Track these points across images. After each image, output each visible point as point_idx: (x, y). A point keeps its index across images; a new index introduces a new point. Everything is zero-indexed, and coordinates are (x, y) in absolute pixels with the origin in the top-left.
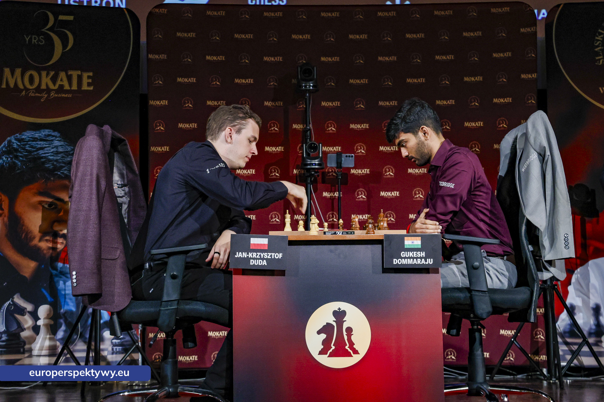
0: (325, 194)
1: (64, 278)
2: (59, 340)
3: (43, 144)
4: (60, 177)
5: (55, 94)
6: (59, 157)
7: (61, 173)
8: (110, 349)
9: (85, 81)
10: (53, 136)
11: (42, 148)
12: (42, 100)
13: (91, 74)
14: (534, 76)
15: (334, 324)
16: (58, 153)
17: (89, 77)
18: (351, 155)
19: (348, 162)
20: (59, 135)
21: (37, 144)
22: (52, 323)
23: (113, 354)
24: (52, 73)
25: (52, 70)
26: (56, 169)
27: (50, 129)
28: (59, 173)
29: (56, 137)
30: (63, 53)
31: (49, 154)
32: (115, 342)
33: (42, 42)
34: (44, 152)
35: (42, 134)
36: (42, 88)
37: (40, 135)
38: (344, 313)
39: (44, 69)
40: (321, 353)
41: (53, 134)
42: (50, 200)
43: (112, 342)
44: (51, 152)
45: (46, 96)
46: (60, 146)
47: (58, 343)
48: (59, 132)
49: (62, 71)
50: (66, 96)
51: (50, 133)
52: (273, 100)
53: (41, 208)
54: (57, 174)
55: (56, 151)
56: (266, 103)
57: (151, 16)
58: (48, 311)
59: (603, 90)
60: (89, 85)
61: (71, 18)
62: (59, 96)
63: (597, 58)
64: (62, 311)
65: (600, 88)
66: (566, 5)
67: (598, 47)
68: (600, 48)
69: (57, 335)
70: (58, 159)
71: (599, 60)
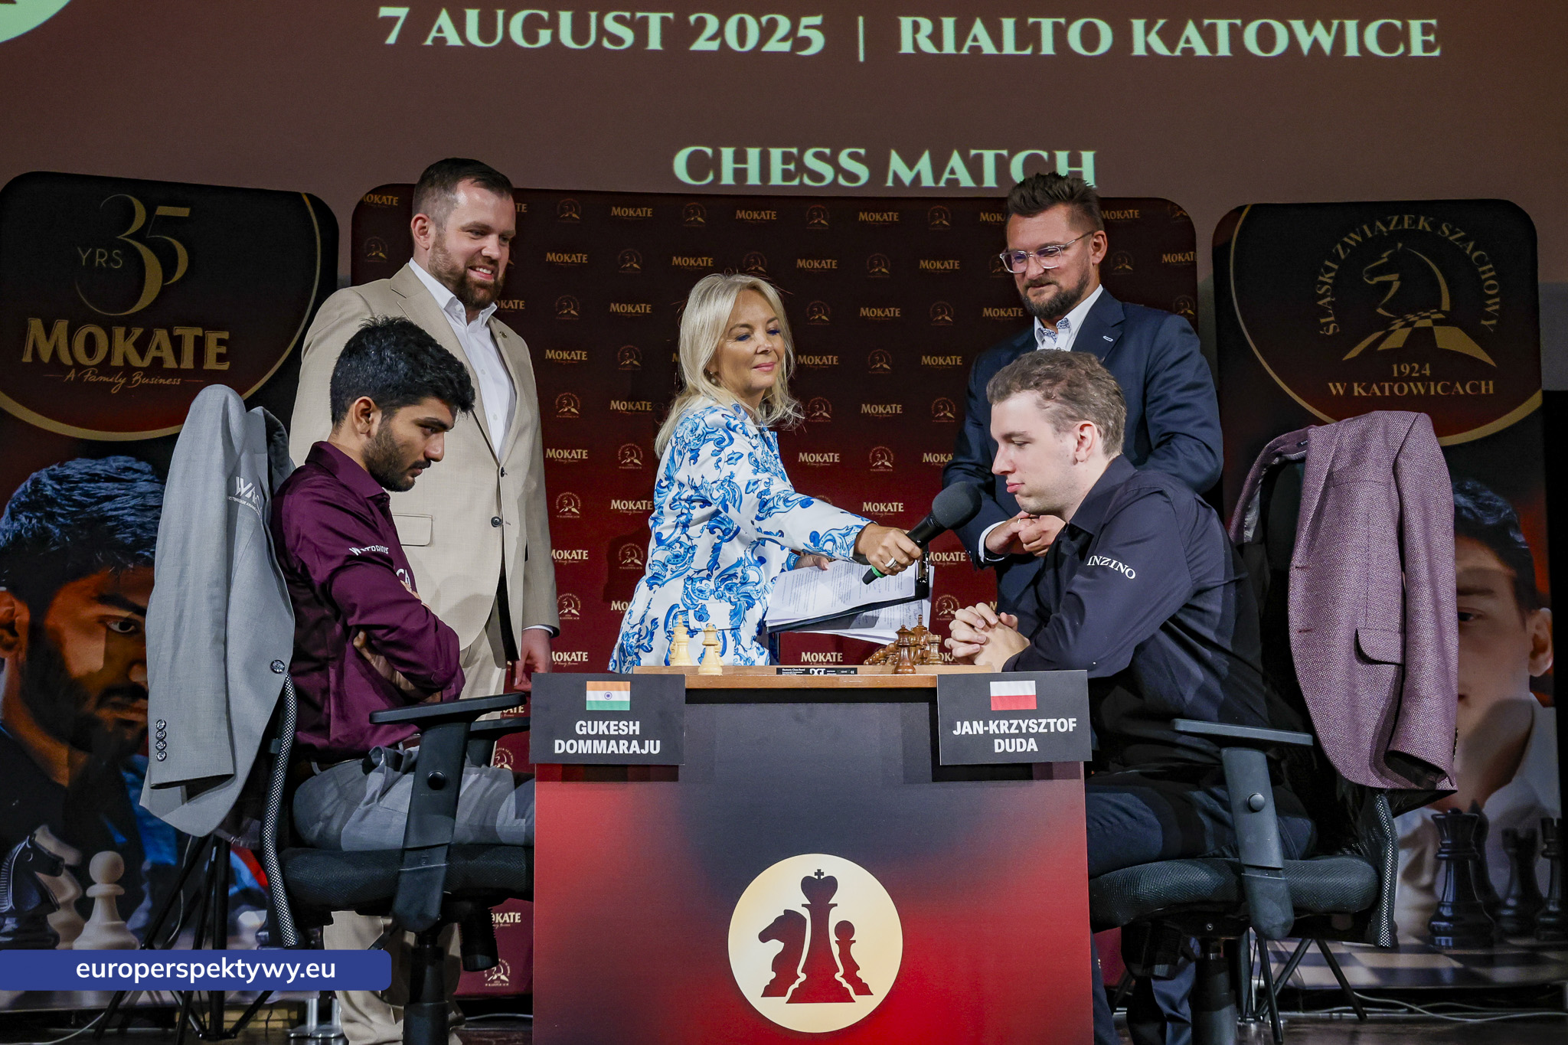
2: (134, 932)
3: (113, 489)
5: (142, 378)
6: (146, 517)
9: (212, 350)
10: (136, 471)
11: (109, 498)
12: (113, 391)
13: (225, 335)
15: (806, 913)
17: (220, 342)
20: (150, 467)
21: (100, 488)
22: (121, 891)
24: (138, 332)
25: (139, 326)
27: (128, 455)
28: (147, 554)
29: (142, 472)
30: (163, 287)
31: (126, 511)
33: (117, 263)
34: (114, 506)
35: (111, 466)
36: (113, 364)
37: (107, 467)
38: (831, 884)
39: (120, 322)
41: (136, 466)
42: (125, 614)
44: (131, 508)
45: (122, 381)
46: (153, 492)
47: (134, 939)
48: (149, 462)
49: (161, 327)
50: (168, 382)
51: (128, 465)
52: (630, 398)
53: (103, 631)
54: (144, 556)
55: (142, 505)
56: (615, 405)
57: (361, 209)
58: (114, 866)
59: (1337, 389)
60: (220, 358)
61: (184, 212)
62: (153, 381)
63: (1323, 321)
64: (146, 866)
65: (1331, 385)
66: (1255, 207)
67: (1324, 296)
68: (1329, 299)
69: (130, 921)
70: (144, 523)
71: (1328, 324)
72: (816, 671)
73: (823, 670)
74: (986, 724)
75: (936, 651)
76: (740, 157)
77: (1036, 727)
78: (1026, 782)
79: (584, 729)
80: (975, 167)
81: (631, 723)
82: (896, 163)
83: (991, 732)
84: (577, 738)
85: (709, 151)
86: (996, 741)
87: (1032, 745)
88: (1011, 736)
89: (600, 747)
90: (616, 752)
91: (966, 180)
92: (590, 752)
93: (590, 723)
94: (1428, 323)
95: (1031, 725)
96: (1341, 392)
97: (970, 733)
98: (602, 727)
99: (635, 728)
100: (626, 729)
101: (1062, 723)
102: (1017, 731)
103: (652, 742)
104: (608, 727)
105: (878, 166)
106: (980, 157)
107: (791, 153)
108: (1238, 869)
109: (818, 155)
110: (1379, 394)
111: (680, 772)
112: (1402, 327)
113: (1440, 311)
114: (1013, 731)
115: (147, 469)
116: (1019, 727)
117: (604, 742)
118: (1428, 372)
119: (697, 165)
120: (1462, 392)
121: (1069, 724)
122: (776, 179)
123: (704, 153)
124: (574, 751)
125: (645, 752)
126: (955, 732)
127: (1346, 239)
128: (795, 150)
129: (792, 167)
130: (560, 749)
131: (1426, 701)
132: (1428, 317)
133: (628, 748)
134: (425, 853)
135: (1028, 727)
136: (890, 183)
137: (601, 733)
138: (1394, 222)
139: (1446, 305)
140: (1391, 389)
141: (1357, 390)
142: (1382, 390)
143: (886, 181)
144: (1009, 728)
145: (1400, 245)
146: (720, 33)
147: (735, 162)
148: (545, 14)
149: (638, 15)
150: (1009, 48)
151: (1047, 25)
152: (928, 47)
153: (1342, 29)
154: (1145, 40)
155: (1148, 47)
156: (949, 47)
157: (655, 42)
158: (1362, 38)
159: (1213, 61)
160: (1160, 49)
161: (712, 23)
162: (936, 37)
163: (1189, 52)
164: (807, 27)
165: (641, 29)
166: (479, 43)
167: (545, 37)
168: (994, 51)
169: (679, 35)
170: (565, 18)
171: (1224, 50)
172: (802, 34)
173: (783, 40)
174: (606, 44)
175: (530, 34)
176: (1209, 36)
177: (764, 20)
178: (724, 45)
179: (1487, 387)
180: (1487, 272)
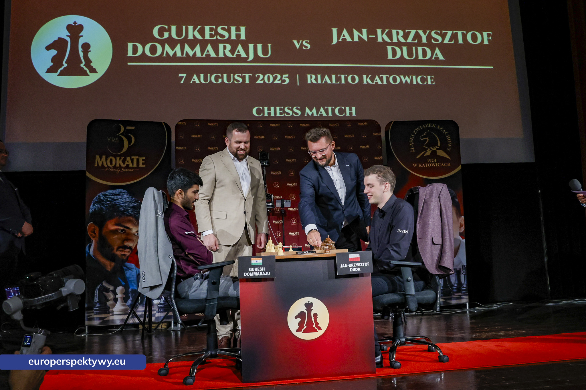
0: (274, 222)
1: (130, 271)
2: (128, 306)
3: (118, 197)
4: (127, 215)
5: (124, 169)
7: (129, 213)
8: (157, 310)
9: (141, 162)
10: (123, 193)
11: (117, 200)
12: (117, 173)
13: (144, 158)
14: (381, 158)
15: (306, 312)
16: (126, 202)
17: (143, 160)
18: (289, 200)
19: (287, 204)
21: (115, 197)
22: (124, 296)
23: (159, 313)
24: (123, 158)
25: (123, 156)
26: (125, 211)
27: (122, 189)
28: (127, 213)
29: (125, 193)
30: (128, 147)
31: (121, 203)
32: (160, 306)
33: (117, 141)
34: (118, 202)
35: (117, 192)
36: (117, 166)
37: (116, 192)
38: (312, 304)
39: (118, 156)
40: (298, 330)
41: (123, 191)
42: (122, 228)
43: (158, 306)
45: (119, 170)
46: (127, 198)
47: (128, 308)
49: (128, 157)
50: (130, 170)
51: (121, 191)
55: (125, 201)
57: (177, 126)
58: (122, 290)
59: (415, 165)
60: (143, 164)
61: (133, 128)
62: (127, 170)
63: (411, 149)
64: (130, 290)
65: (413, 164)
66: (395, 122)
67: (411, 143)
68: (412, 144)
69: (127, 303)
70: (126, 205)
71: (413, 149)
72: (306, 252)
73: (307, 252)
74: (348, 265)
75: (334, 246)
76: (269, 109)
77: (360, 265)
78: (357, 278)
79: (251, 270)
80: (327, 111)
81: (263, 268)
82: (307, 110)
83: (349, 267)
84: (250, 272)
85: (261, 108)
86: (351, 269)
87: (359, 269)
88: (354, 267)
89: (255, 274)
90: (259, 275)
91: (324, 114)
92: (253, 275)
93: (252, 268)
94: (435, 149)
95: (359, 264)
96: (416, 166)
97: (344, 267)
98: (255, 269)
99: (264, 269)
100: (261, 269)
101: (366, 265)
102: (355, 266)
103: (268, 272)
104: (257, 269)
105: (303, 111)
106: (327, 109)
107: (282, 108)
108: (405, 295)
109: (288, 109)
110: (424, 166)
111: (274, 280)
112: (430, 150)
113: (438, 146)
114: (354, 266)
115: (126, 192)
116: (356, 265)
117: (256, 273)
118: (436, 161)
119: (259, 111)
120: (443, 166)
121: (368, 264)
122: (278, 114)
123: (260, 108)
124: (249, 275)
125: (266, 275)
126: (341, 267)
127: (416, 129)
128: (282, 107)
129: (282, 111)
130: (245, 275)
131: (448, 253)
132: (435, 148)
133: (262, 274)
134: (212, 300)
135: (358, 265)
136: (306, 115)
137: (255, 271)
138: (427, 125)
139: (439, 145)
140: (427, 165)
141: (419, 165)
142: (425, 165)
143: (305, 114)
144: (354, 265)
145: (428, 131)
146: (263, 79)
147: (268, 110)
148: (220, 75)
149: (243, 75)
150: (334, 82)
151: (343, 76)
152: (314, 82)
153: (412, 78)
154: (366, 80)
155: (367, 82)
156: (319, 82)
157: (247, 81)
158: (417, 80)
159: (382, 85)
160: (370, 82)
161: (261, 76)
162: (316, 79)
163: (377, 83)
164: (284, 77)
165: (244, 78)
166: (204, 82)
167: (220, 80)
168: (330, 83)
169: (253, 79)
170: (225, 76)
171: (385, 82)
172: (283, 78)
173: (279, 80)
174: (235, 82)
175: (216, 80)
176: (381, 79)
177: (274, 75)
178: (264, 81)
179: (449, 164)
180: (448, 137)
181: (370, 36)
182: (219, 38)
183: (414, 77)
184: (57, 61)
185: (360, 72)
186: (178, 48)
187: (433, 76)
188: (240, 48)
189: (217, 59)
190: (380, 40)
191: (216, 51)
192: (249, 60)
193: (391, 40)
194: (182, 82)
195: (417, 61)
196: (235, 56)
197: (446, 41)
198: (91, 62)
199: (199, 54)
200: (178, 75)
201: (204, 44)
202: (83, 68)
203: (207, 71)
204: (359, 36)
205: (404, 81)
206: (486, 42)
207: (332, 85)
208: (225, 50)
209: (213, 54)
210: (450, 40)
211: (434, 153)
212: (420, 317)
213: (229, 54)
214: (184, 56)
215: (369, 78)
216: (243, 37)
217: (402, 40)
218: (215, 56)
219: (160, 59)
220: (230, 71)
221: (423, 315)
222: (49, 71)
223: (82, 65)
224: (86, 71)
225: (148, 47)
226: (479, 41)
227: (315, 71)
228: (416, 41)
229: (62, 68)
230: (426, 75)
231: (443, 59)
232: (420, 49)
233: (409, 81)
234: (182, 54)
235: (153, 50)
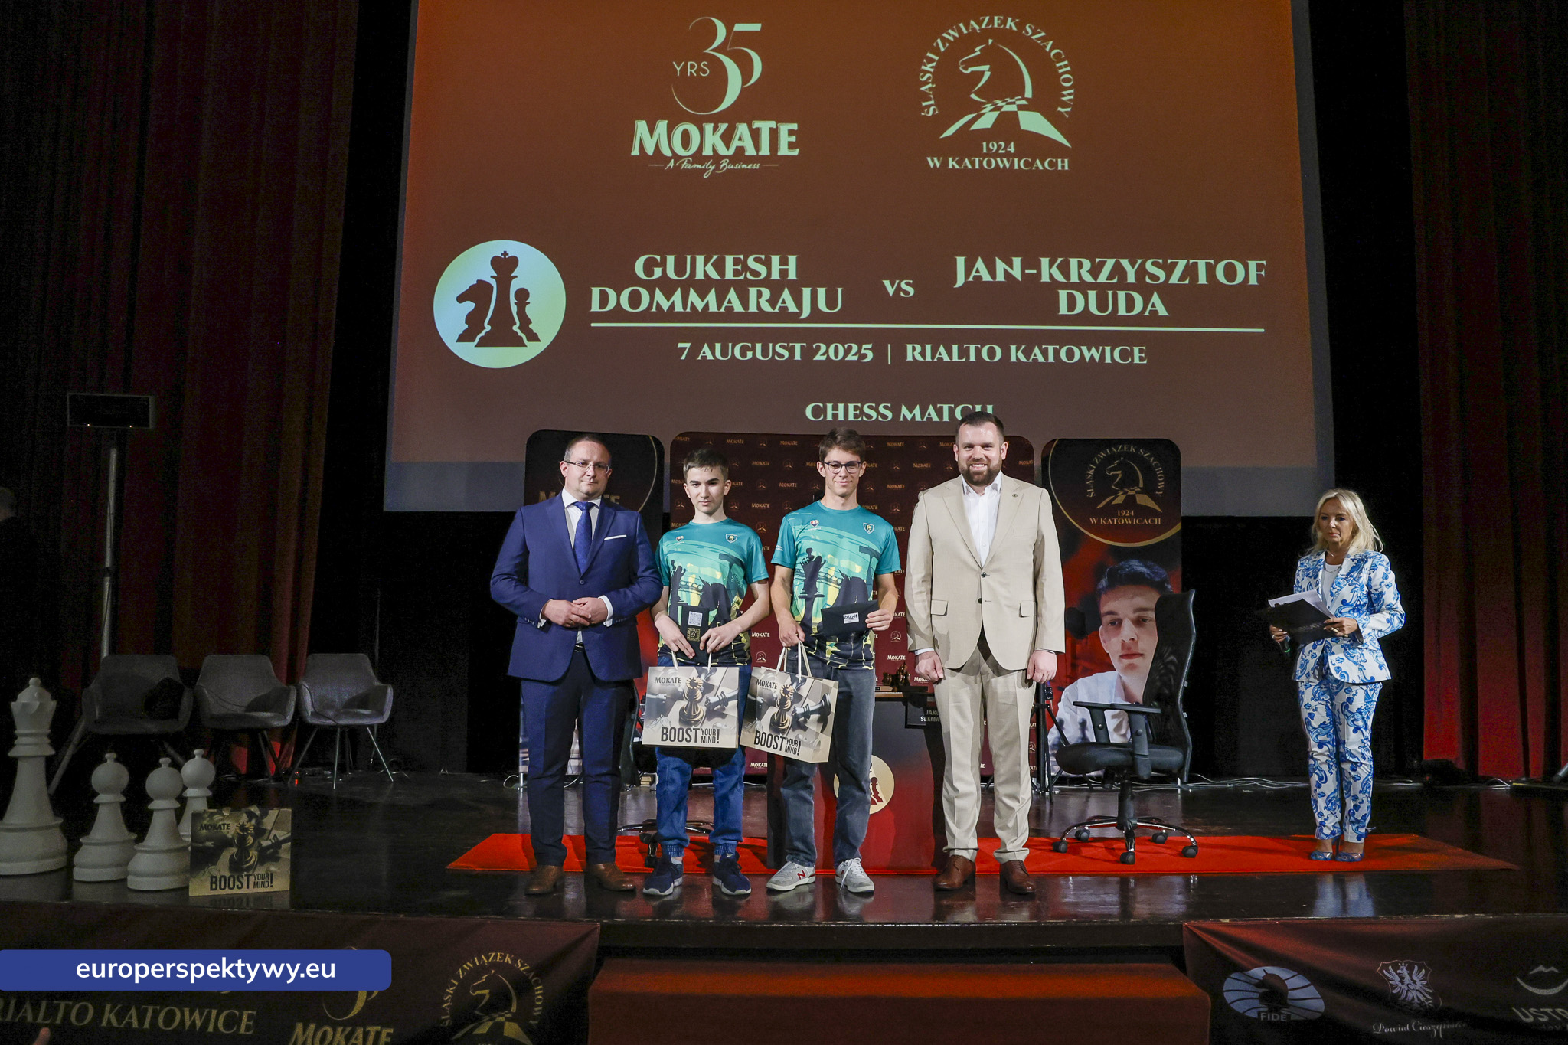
57: (675, 444)
63: (1088, 490)
65: (1091, 519)
66: (1060, 440)
67: (1089, 480)
68: (1091, 481)
71: (1091, 492)
76: (835, 408)
80: (939, 412)
82: (904, 410)
91: (935, 418)
94: (1133, 492)
96: (1096, 523)
105: (896, 412)
106: (942, 407)
107: (858, 406)
109: (870, 407)
110: (1111, 523)
112: (1122, 494)
113: (1139, 488)
118: (1133, 514)
119: (816, 412)
120: (1146, 523)
122: (851, 418)
123: (820, 406)
127: (1099, 455)
129: (858, 412)
132: (1134, 490)
136: (901, 420)
138: (1119, 448)
139: (1141, 485)
140: (1117, 521)
141: (1103, 521)
143: (900, 418)
145: (1122, 458)
146: (827, 352)
147: (833, 410)
148: (750, 345)
149: (791, 344)
150: (955, 358)
151: (972, 348)
152: (919, 358)
153: (1103, 351)
154: (1016, 354)
155: (1017, 358)
156: (928, 358)
157: (798, 357)
158: (1112, 355)
159: (1047, 364)
160: (1023, 359)
161: (823, 347)
162: (923, 353)
163: (1035, 360)
164: (865, 349)
165: (792, 351)
166: (721, 358)
167: (750, 355)
168: (949, 360)
169: (809, 353)
170: (759, 346)
171: (1051, 359)
172: (863, 351)
173: (855, 355)
174: (776, 358)
175: (743, 354)
176: (1045, 353)
177: (846, 346)
178: (828, 357)
179: (1158, 521)
180: (1159, 471)
181: (1027, 271)
182: (749, 276)
183: (1108, 349)
184: (474, 321)
185: (1005, 340)
186: (677, 297)
187: (1144, 348)
188: (786, 295)
189: (746, 316)
190: (1045, 278)
191: (745, 301)
192: (802, 317)
193: (1065, 278)
194: (683, 357)
195: (1114, 319)
196: (777, 310)
197: (1174, 279)
198: (530, 322)
199: (713, 308)
200: (677, 345)
201: (722, 288)
202: (517, 333)
203: (728, 337)
204: (1006, 271)
205: (1087, 357)
206: (1253, 281)
207: (951, 363)
208: (759, 300)
209: (738, 308)
210: (1182, 278)
211: (1130, 502)
212: (1086, 794)
213: (766, 307)
214: (688, 310)
215: (1022, 352)
216: (792, 275)
217: (1088, 278)
218: (741, 310)
219: (646, 316)
220: (768, 337)
221: (1091, 790)
222: (462, 338)
223: (515, 328)
224: (521, 338)
225: (625, 294)
226: (1240, 277)
227: (920, 337)
228: (1115, 281)
229: (482, 334)
230: (1132, 345)
231: (1167, 315)
232: (1122, 295)
233: (1097, 357)
234: (685, 306)
235: (635, 300)
